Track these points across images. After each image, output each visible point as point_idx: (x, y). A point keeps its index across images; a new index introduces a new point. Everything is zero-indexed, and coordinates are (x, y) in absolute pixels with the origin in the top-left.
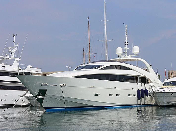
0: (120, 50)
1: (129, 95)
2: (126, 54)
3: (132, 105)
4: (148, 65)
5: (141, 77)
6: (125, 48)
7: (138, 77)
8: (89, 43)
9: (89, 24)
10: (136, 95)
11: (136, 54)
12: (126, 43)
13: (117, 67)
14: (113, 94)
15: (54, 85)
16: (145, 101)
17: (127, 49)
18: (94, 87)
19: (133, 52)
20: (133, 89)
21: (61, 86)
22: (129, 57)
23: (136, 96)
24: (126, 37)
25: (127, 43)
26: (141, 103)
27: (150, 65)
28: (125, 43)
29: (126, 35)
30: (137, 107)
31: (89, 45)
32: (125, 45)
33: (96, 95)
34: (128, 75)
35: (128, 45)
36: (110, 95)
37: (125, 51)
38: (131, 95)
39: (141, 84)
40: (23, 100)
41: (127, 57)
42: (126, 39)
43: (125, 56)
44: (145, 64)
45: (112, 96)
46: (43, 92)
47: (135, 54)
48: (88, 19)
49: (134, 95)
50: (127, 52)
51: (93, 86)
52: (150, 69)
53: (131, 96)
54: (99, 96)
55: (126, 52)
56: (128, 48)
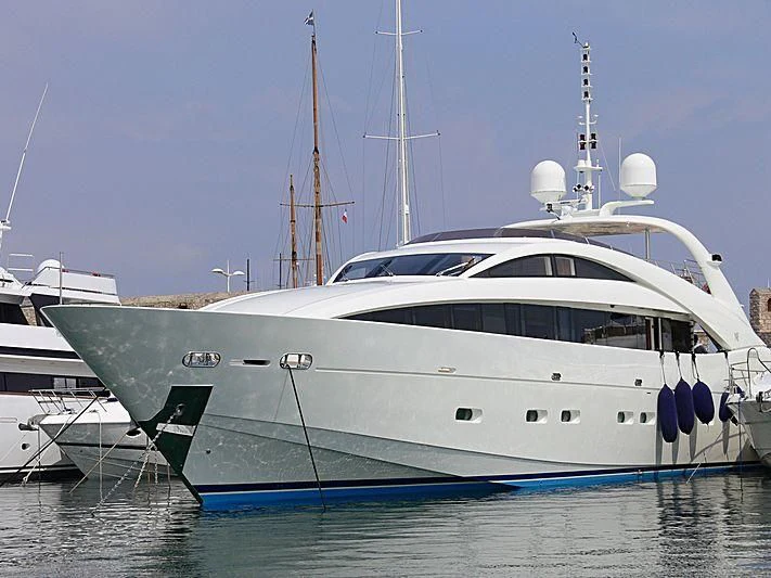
0: (550, 177)
1: (622, 416)
2: (588, 198)
3: (636, 470)
4: (703, 256)
5: (672, 317)
6: (582, 164)
7: (656, 319)
8: (316, 150)
9: (314, 50)
10: (652, 414)
11: (643, 194)
12: (588, 136)
13: (559, 266)
14: (545, 413)
15: (247, 362)
16: (693, 449)
17: (593, 172)
18: (452, 370)
19: (622, 188)
20: (639, 382)
21: (290, 368)
22: (605, 215)
23: (653, 422)
24: (588, 106)
25: (593, 136)
26: (675, 459)
27: (716, 258)
28: (583, 137)
29: (586, 94)
30: (655, 479)
31: (317, 160)
32: (583, 148)
33: (464, 414)
34: (612, 306)
35: (594, 147)
36: (532, 416)
37: (584, 181)
38: (631, 414)
39: (678, 356)
40: (24, 447)
41: (590, 214)
42: (585, 116)
43: (582, 207)
44: (687, 249)
45: (542, 421)
46: (189, 402)
47: (633, 199)
48: (311, 23)
49: (644, 417)
50: (589, 184)
51: (447, 366)
52: (715, 275)
53: (629, 422)
54: (476, 421)
55: (587, 188)
56: (598, 167)
